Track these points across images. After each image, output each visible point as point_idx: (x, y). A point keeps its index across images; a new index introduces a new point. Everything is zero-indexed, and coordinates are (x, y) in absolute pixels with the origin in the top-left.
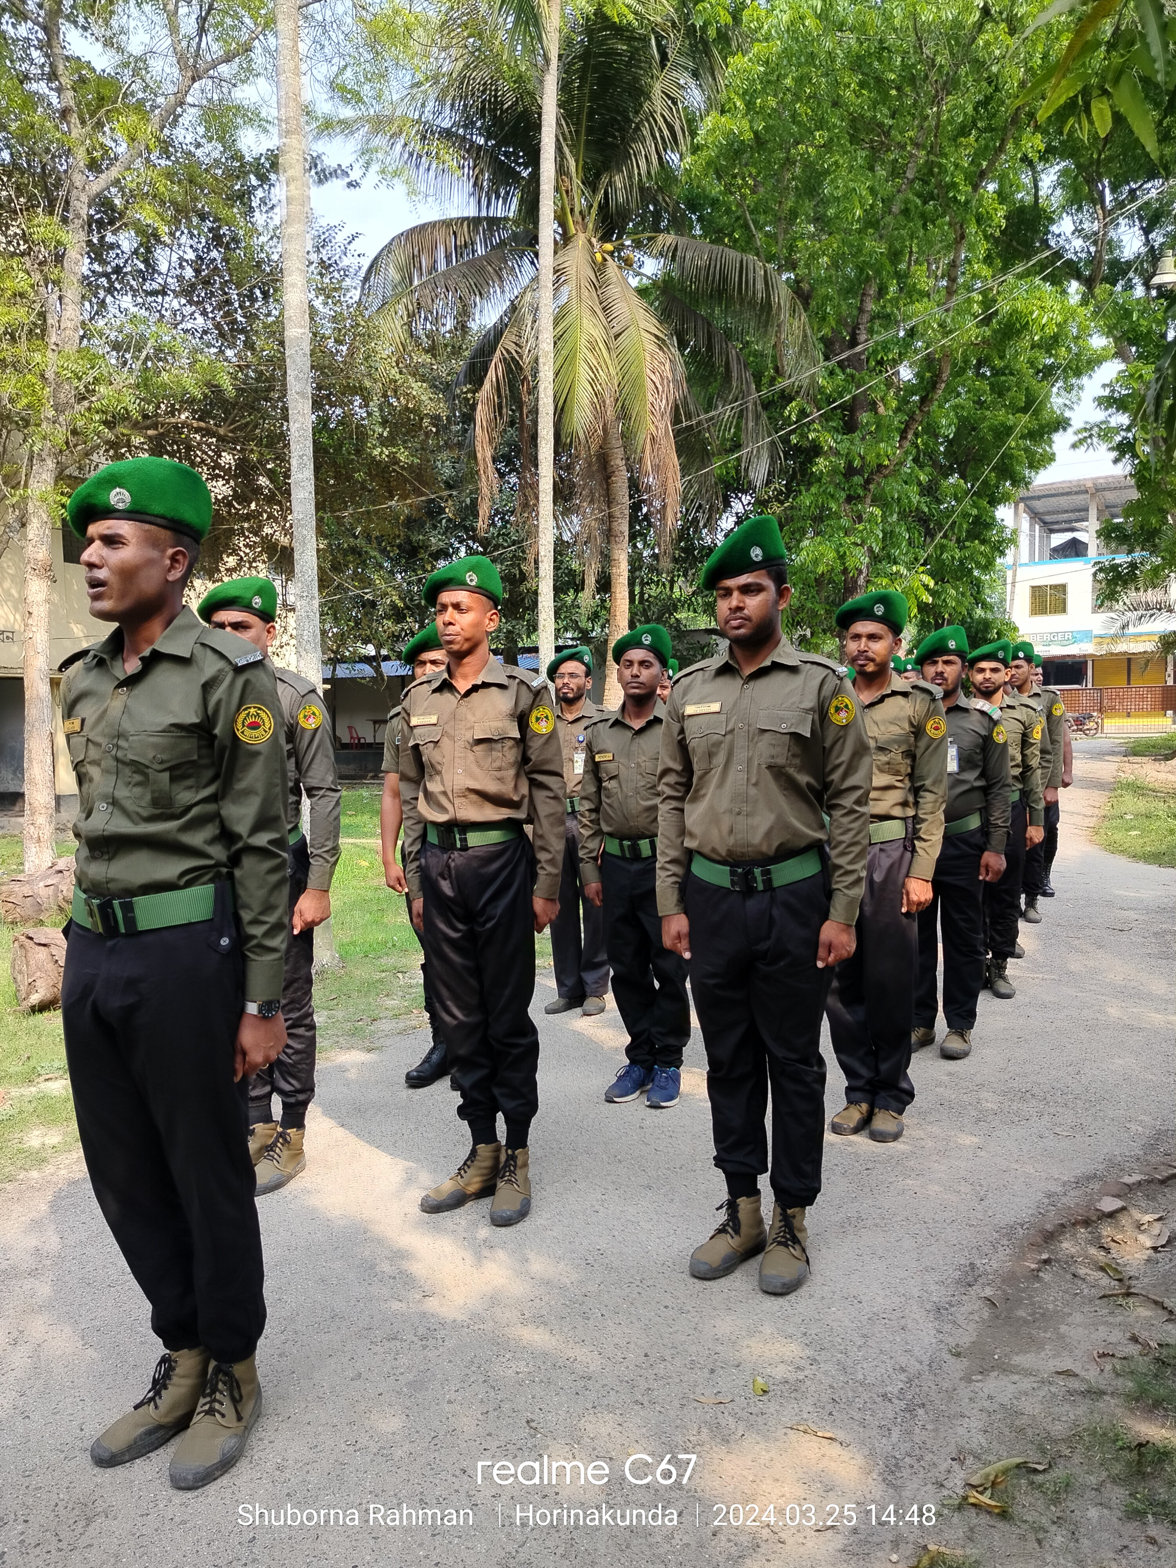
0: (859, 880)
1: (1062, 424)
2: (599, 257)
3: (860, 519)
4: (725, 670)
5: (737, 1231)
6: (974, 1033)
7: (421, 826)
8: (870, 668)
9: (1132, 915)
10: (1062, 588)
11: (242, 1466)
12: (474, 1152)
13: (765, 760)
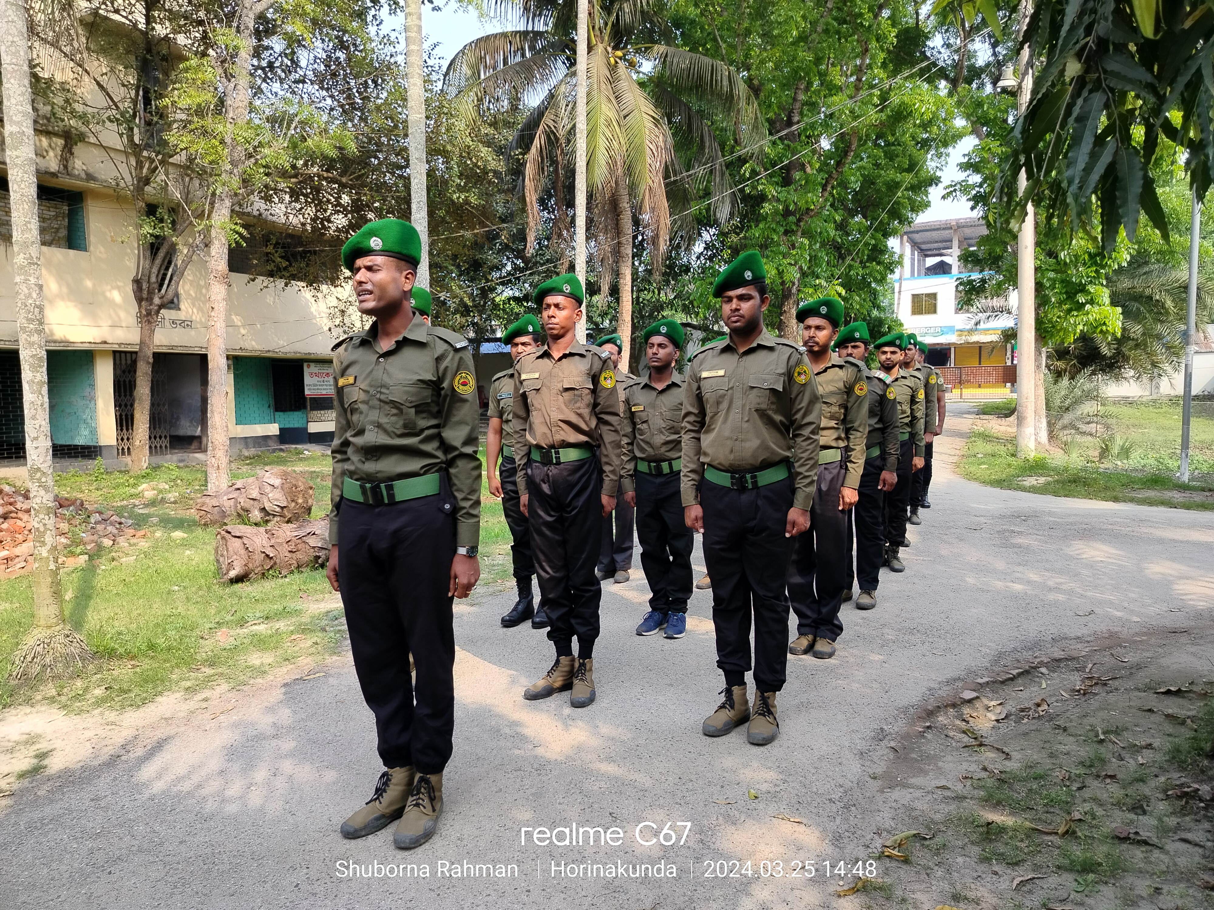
0: (812, 482)
1: (934, 181)
2: (612, 60)
3: (793, 247)
4: (727, 349)
5: (732, 707)
6: (877, 593)
7: (527, 447)
8: (816, 349)
9: (983, 520)
10: (934, 296)
11: (436, 838)
12: (557, 662)
13: (754, 406)
